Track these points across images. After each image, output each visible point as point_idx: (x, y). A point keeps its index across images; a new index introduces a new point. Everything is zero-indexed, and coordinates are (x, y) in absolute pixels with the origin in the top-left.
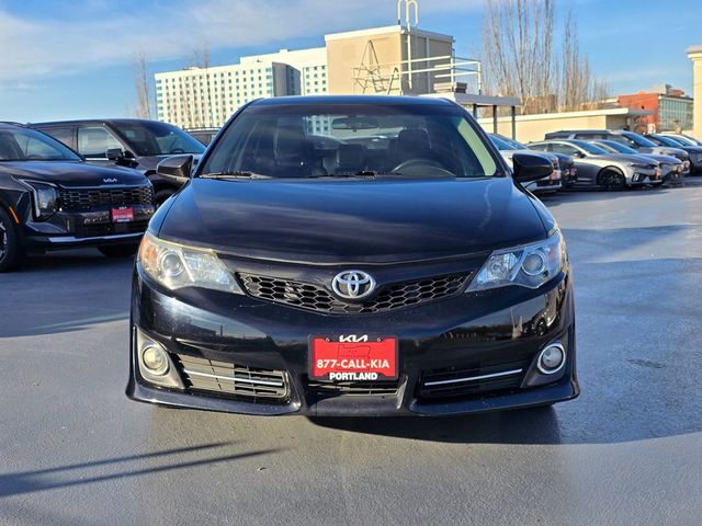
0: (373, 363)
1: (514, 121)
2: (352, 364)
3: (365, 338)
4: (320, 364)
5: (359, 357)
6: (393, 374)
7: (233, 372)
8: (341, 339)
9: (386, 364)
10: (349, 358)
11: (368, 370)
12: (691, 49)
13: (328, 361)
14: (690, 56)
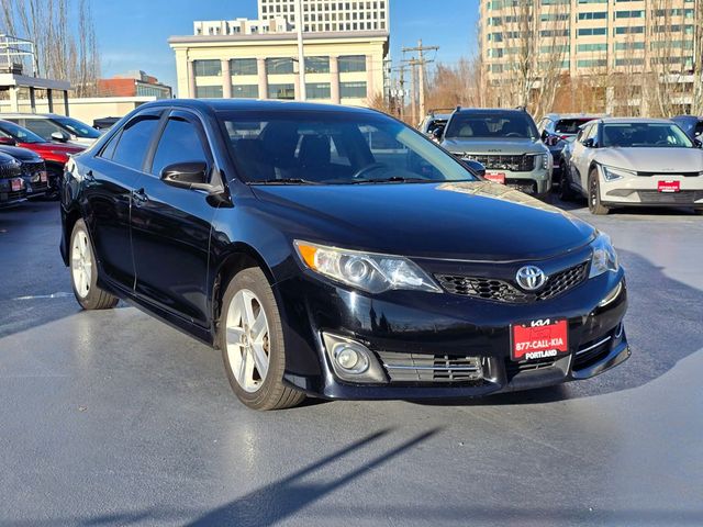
0: (553, 343)
1: (66, 104)
2: (540, 345)
3: (548, 321)
4: (519, 347)
5: (544, 338)
6: (565, 349)
7: (433, 362)
8: (533, 324)
9: (560, 342)
10: (537, 339)
11: (550, 348)
12: (171, 39)
13: (523, 344)
14: (172, 45)
